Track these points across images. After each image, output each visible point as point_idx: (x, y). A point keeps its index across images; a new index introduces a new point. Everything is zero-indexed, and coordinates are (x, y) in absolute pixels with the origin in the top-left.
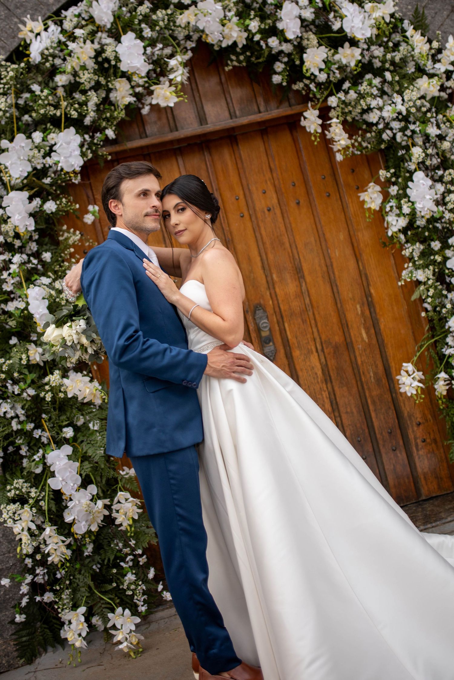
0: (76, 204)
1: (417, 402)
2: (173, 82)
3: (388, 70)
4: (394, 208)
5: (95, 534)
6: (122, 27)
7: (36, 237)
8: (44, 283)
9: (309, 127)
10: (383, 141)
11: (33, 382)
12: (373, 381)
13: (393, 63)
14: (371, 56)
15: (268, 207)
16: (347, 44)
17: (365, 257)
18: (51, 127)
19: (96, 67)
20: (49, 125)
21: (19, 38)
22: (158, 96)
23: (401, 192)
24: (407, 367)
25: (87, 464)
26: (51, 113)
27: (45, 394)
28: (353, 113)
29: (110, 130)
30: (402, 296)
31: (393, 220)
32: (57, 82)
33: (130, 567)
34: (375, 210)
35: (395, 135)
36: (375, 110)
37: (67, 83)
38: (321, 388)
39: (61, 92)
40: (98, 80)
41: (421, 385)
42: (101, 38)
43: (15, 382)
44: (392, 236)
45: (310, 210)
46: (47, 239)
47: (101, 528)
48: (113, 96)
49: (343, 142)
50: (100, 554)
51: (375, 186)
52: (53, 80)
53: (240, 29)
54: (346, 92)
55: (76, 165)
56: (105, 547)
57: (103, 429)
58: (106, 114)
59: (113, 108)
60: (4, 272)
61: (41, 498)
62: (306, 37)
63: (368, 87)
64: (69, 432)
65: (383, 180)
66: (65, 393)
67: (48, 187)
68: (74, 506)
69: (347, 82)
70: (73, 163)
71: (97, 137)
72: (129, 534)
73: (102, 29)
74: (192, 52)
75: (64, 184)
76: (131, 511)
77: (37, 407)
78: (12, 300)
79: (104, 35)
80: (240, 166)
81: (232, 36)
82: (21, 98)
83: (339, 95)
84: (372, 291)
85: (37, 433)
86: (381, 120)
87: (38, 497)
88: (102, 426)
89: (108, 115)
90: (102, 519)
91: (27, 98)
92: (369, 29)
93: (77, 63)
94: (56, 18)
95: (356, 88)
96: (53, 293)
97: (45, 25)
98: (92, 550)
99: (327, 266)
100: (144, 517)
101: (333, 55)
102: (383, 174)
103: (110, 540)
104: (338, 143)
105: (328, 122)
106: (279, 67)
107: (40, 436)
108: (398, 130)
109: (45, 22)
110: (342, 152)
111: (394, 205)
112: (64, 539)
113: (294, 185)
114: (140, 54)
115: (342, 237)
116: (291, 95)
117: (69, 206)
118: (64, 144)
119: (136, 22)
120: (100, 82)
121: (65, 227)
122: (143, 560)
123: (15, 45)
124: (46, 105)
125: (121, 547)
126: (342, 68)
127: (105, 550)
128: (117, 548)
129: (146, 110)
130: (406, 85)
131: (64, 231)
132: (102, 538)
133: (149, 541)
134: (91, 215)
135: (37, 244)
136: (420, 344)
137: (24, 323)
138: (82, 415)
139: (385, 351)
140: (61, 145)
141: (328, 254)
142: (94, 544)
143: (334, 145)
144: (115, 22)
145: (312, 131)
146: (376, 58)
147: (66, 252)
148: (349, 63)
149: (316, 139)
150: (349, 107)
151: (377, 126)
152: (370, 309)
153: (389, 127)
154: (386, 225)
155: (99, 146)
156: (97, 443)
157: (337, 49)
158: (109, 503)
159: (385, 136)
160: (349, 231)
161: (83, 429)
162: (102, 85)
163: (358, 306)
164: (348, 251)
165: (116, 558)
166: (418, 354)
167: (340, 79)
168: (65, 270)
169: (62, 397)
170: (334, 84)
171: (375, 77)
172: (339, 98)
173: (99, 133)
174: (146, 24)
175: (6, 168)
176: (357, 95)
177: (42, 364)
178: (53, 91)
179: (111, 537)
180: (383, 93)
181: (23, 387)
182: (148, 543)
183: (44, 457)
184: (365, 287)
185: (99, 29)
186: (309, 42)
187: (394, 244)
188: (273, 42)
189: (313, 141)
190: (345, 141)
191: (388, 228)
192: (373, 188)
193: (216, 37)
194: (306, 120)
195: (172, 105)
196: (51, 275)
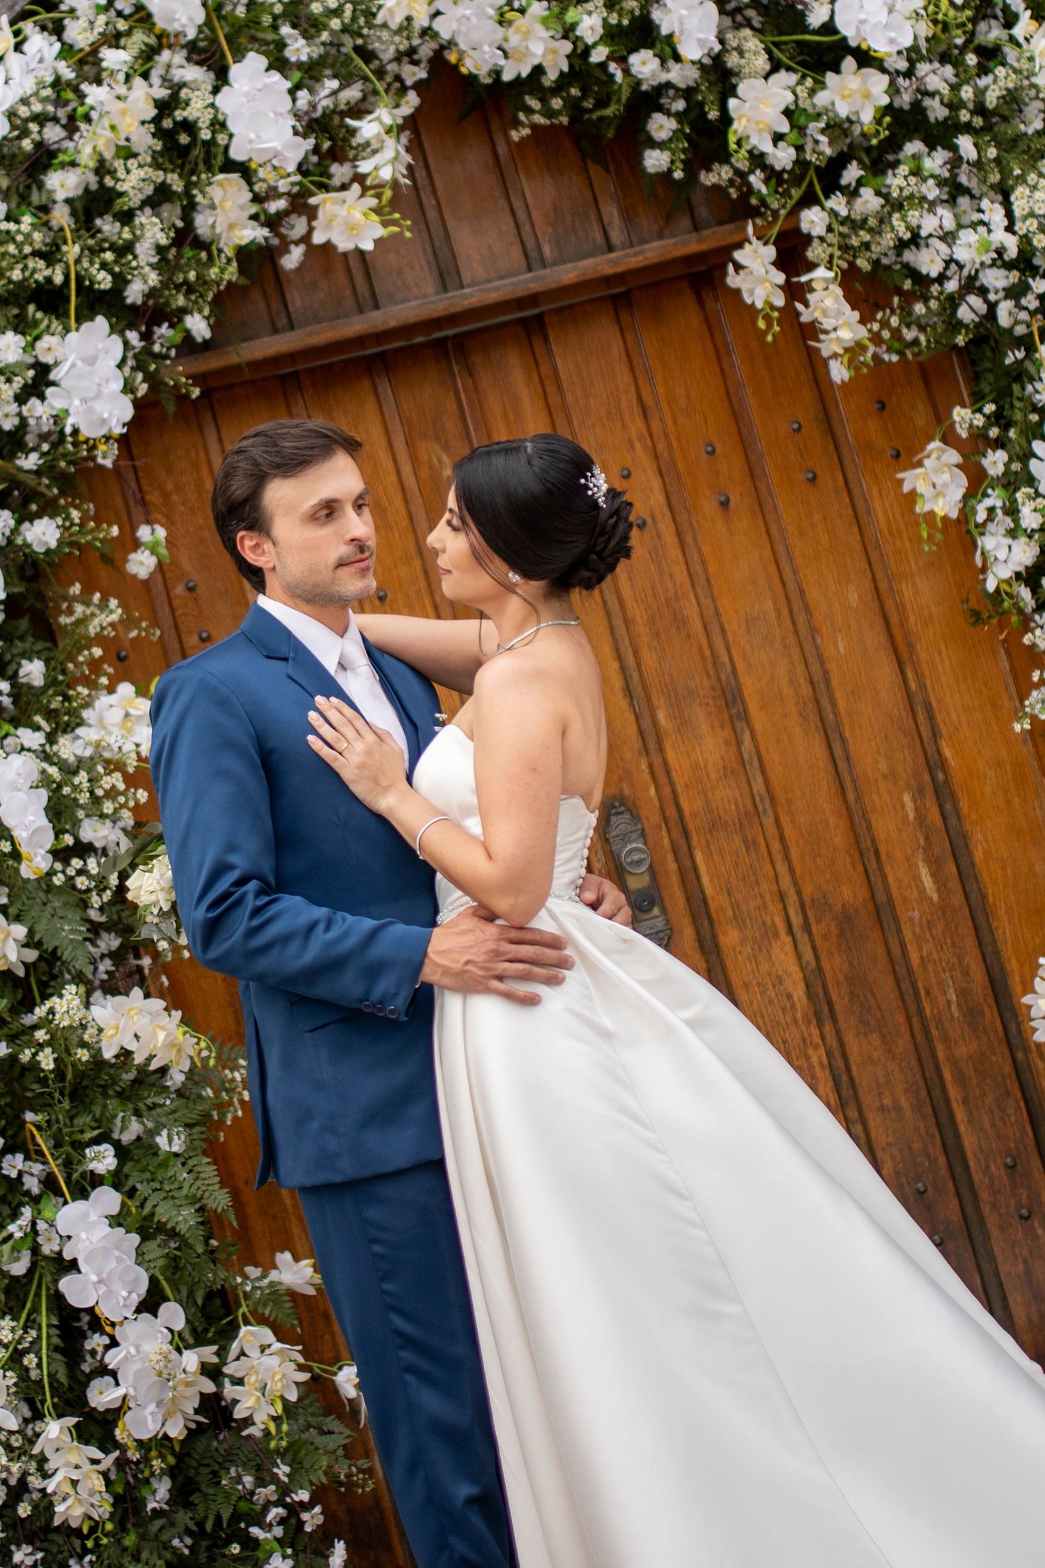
0: (109, 527)
2: (368, 182)
3: (967, 128)
4: (999, 512)
5: (177, 1448)
6: (226, 37)
8: (26, 744)
9: (751, 292)
10: (960, 324)
12: (957, 1015)
13: (980, 109)
14: (918, 90)
16: (849, 63)
18: (39, 315)
19: (158, 146)
20: (31, 308)
22: (330, 221)
23: (1016, 466)
26: (39, 277)
27: (35, 1055)
28: (873, 247)
29: (197, 317)
30: (1035, 764)
31: (998, 547)
32: (51, 192)
33: (276, 1539)
34: (945, 520)
35: (992, 307)
36: (935, 242)
37: (80, 192)
38: (804, 1039)
39: (61, 216)
40: (163, 184)
42: (169, 66)
44: (997, 591)
45: (760, 522)
46: (24, 624)
47: (193, 1434)
48: (203, 223)
49: (846, 334)
50: (188, 1505)
51: (943, 451)
52: (41, 186)
53: (552, 33)
54: (852, 194)
55: (114, 421)
56: (203, 1487)
57: (195, 1149)
58: (186, 273)
59: (204, 255)
61: (27, 1345)
62: (735, 45)
63: (913, 180)
64: (102, 1159)
65: (964, 435)
66: (95, 1045)
67: (31, 480)
68: (125, 1359)
69: (855, 163)
70: (106, 415)
71: (162, 336)
72: (273, 1444)
73: (172, 40)
74: (419, 95)
75: (72, 469)
76: (277, 1377)
79: (179, 58)
81: (528, 53)
83: (829, 204)
84: (947, 753)
85: (12, 1166)
86: (953, 267)
87: (19, 1342)
88: (192, 1141)
89: (192, 275)
90: (196, 1405)
92: (908, 24)
93: (109, 140)
94: (44, 16)
95: (879, 180)
96: (52, 772)
97: (17, 33)
98: (168, 1496)
99: (812, 683)
100: (311, 1405)
101: (812, 92)
102: (963, 417)
103: (216, 1467)
104: (833, 335)
105: (804, 279)
106: (661, 126)
107: (20, 1173)
108: (1001, 294)
109: (15, 27)
110: (846, 360)
111: (999, 504)
112: (98, 1454)
113: (712, 453)
114: (281, 114)
115: (853, 598)
116: (697, 198)
117: (92, 531)
118: (80, 364)
119: (267, 20)
120: (170, 186)
121: (76, 589)
122: (312, 1519)
124: (26, 257)
125: (248, 1486)
126: (837, 128)
127: (205, 1495)
128: (240, 1487)
129: (293, 259)
130: (1017, 172)
131: (75, 599)
132: (194, 1464)
133: (330, 1467)
134: (147, 553)
138: (137, 1113)
140: (73, 366)
141: (817, 648)
142: (173, 1477)
143: (819, 341)
144: (208, 23)
145: (759, 305)
146: (932, 95)
147: (81, 659)
148: (857, 113)
149: (769, 326)
150: (862, 233)
151: (941, 284)
152: (941, 807)
153: (977, 284)
154: (979, 561)
155: (168, 362)
156: (180, 1188)
157: (823, 77)
158: (215, 1360)
159: (964, 313)
160: (874, 580)
161: (137, 1153)
162: (175, 193)
163: (907, 798)
164: (874, 637)
165: (236, 1517)
167: (834, 155)
168: (80, 707)
169: (84, 1059)
170: (817, 168)
171: (932, 147)
172: (833, 213)
173: (166, 325)
174: (294, 26)
176: (882, 201)
177: (21, 972)
178: (41, 214)
179: (220, 1460)
180: (954, 191)
182: (325, 1473)
183: (35, 1229)
185: (163, 41)
186: (743, 61)
187: (1004, 613)
188: (644, 63)
189: (764, 334)
190: (852, 330)
191: (984, 570)
192: (939, 458)
193: (487, 57)
194: (741, 272)
195: (368, 246)
196: (43, 723)
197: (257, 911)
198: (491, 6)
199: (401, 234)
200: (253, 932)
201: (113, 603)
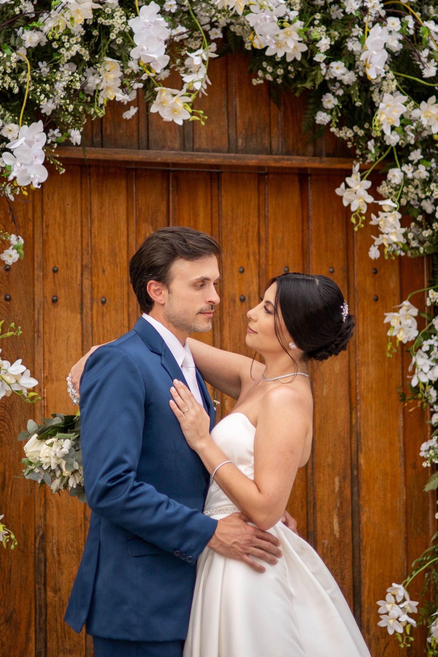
1: (402, 646)
9: (352, 202)
15: (242, 295)
16: (433, 99)
17: (362, 406)
22: (162, 102)
24: (396, 588)
29: (76, 131)
30: (403, 478)
31: (424, 365)
34: (401, 343)
41: (413, 622)
44: (417, 387)
49: (394, 238)
51: (410, 308)
54: (415, 166)
55: (36, 180)
65: (429, 304)
69: (419, 151)
70: (32, 176)
71: (54, 136)
80: (216, 222)
83: (405, 169)
84: (362, 461)
95: (428, 163)
101: (413, 109)
102: (433, 296)
104: (386, 236)
105: (380, 203)
106: (330, 101)
114: (161, 40)
118: (24, 144)
129: (130, 113)
134: (14, 251)
136: (420, 559)
139: (360, 557)
145: (353, 209)
148: (430, 127)
149: (357, 222)
152: (352, 488)
154: (410, 369)
155: (53, 150)
157: (419, 103)
160: (349, 362)
163: (337, 480)
164: (342, 392)
166: (415, 574)
172: (405, 173)
173: (58, 130)
184: (353, 451)
187: (417, 399)
188: (337, 68)
189: (353, 225)
190: (397, 237)
191: (413, 373)
192: (408, 310)
193: (267, 41)
194: (348, 189)
195: (180, 123)
197: (134, 489)
198: (276, 15)
199: (199, 121)
200: (130, 499)
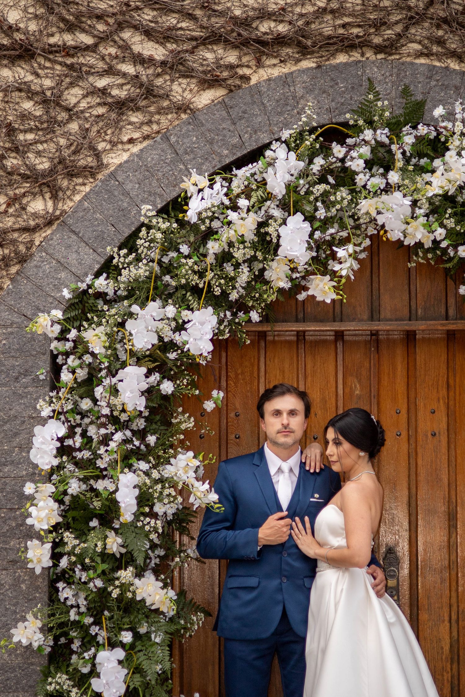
0: (196, 390)
2: (336, 275)
6: (294, 203)
7: (146, 414)
8: (141, 468)
11: (103, 572)
18: (190, 298)
19: (256, 239)
20: (189, 294)
21: (180, 188)
22: (316, 287)
25: (137, 677)
26: (194, 283)
27: (113, 590)
29: (255, 312)
32: (208, 249)
37: (220, 251)
39: (210, 259)
40: (254, 255)
42: (269, 207)
43: (85, 568)
48: (267, 275)
52: (204, 246)
53: (426, 230)
55: (204, 350)
57: (164, 643)
58: (255, 293)
59: (264, 288)
60: (102, 447)
64: (127, 637)
66: (134, 593)
67: (170, 363)
70: (201, 347)
71: (240, 316)
73: (273, 198)
74: (371, 240)
77: (101, 602)
78: (104, 477)
79: (274, 205)
81: (416, 236)
82: (167, 255)
85: (94, 630)
88: (164, 639)
89: (258, 295)
91: (173, 257)
93: (234, 235)
94: (224, 175)
96: (148, 481)
97: (211, 180)
107: (97, 634)
109: (211, 177)
114: (303, 241)
117: (189, 389)
118: (197, 324)
119: (312, 199)
120: (257, 257)
121: (180, 409)
123: (175, 194)
129: (302, 297)
131: (179, 413)
134: (212, 402)
135: (145, 422)
137: (109, 507)
138: (147, 622)
144: (287, 194)
147: (175, 438)
155: (240, 327)
156: (154, 657)
161: (144, 638)
168: (169, 457)
169: (130, 597)
173: (242, 312)
174: (323, 203)
175: (131, 334)
177: (118, 556)
178: (201, 258)
181: (92, 576)
183: (95, 657)
185: (269, 197)
188: (464, 251)
195: (328, 301)
196: (152, 460)
201: (192, 419)
